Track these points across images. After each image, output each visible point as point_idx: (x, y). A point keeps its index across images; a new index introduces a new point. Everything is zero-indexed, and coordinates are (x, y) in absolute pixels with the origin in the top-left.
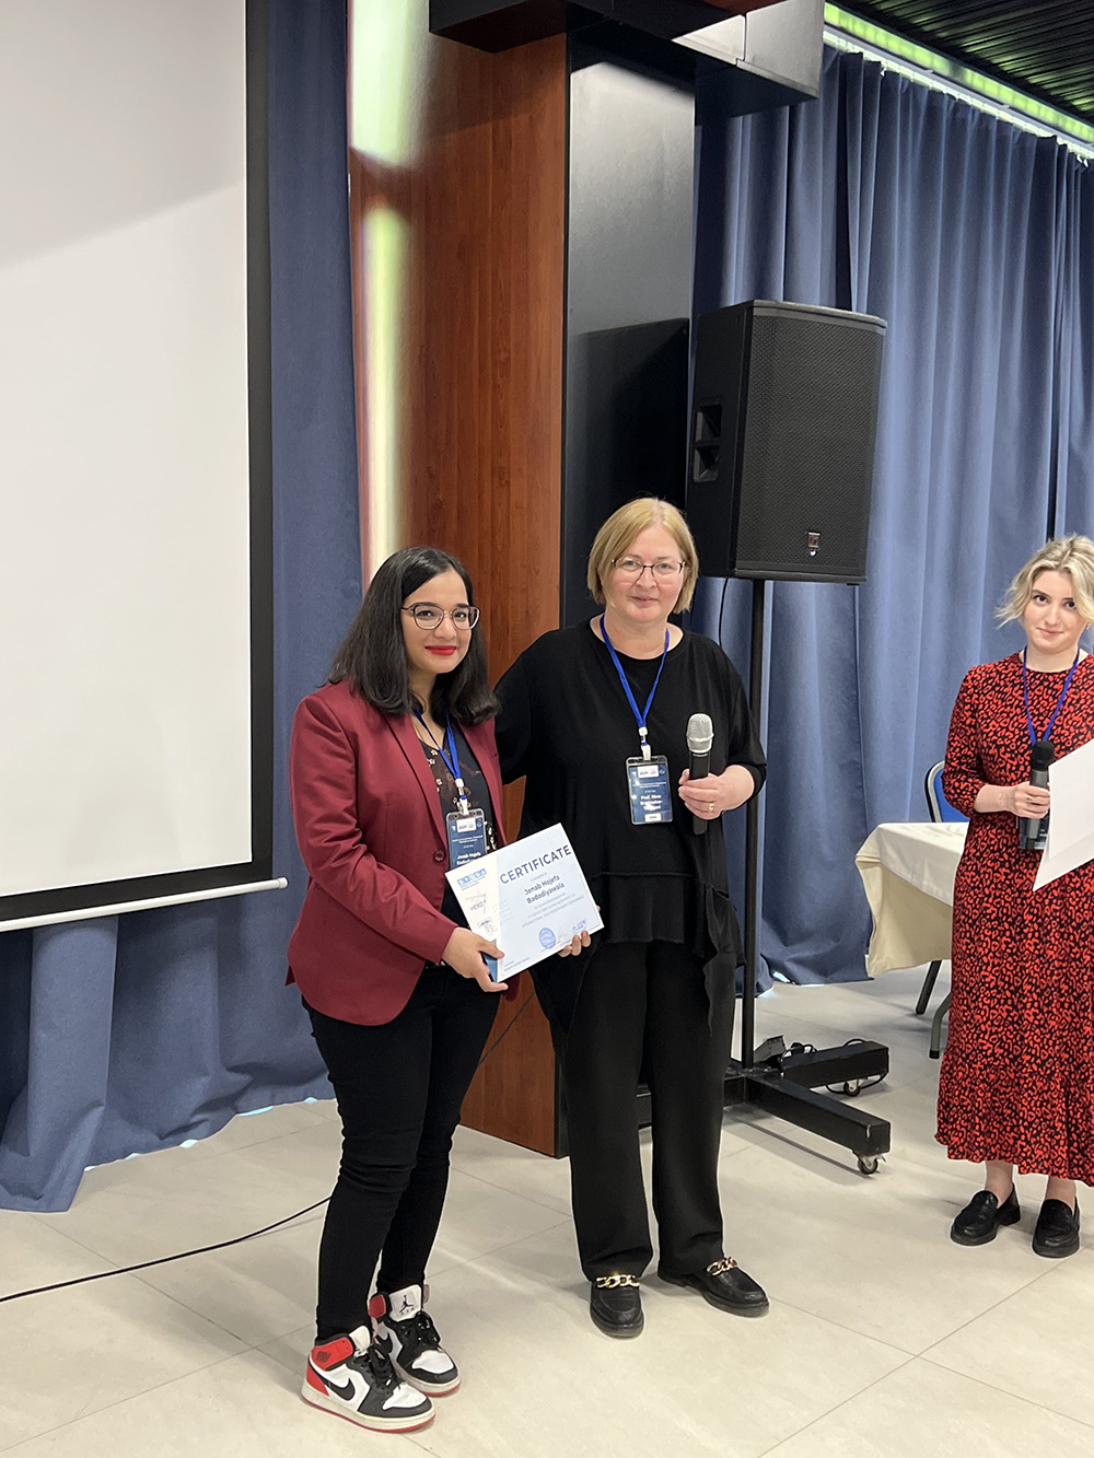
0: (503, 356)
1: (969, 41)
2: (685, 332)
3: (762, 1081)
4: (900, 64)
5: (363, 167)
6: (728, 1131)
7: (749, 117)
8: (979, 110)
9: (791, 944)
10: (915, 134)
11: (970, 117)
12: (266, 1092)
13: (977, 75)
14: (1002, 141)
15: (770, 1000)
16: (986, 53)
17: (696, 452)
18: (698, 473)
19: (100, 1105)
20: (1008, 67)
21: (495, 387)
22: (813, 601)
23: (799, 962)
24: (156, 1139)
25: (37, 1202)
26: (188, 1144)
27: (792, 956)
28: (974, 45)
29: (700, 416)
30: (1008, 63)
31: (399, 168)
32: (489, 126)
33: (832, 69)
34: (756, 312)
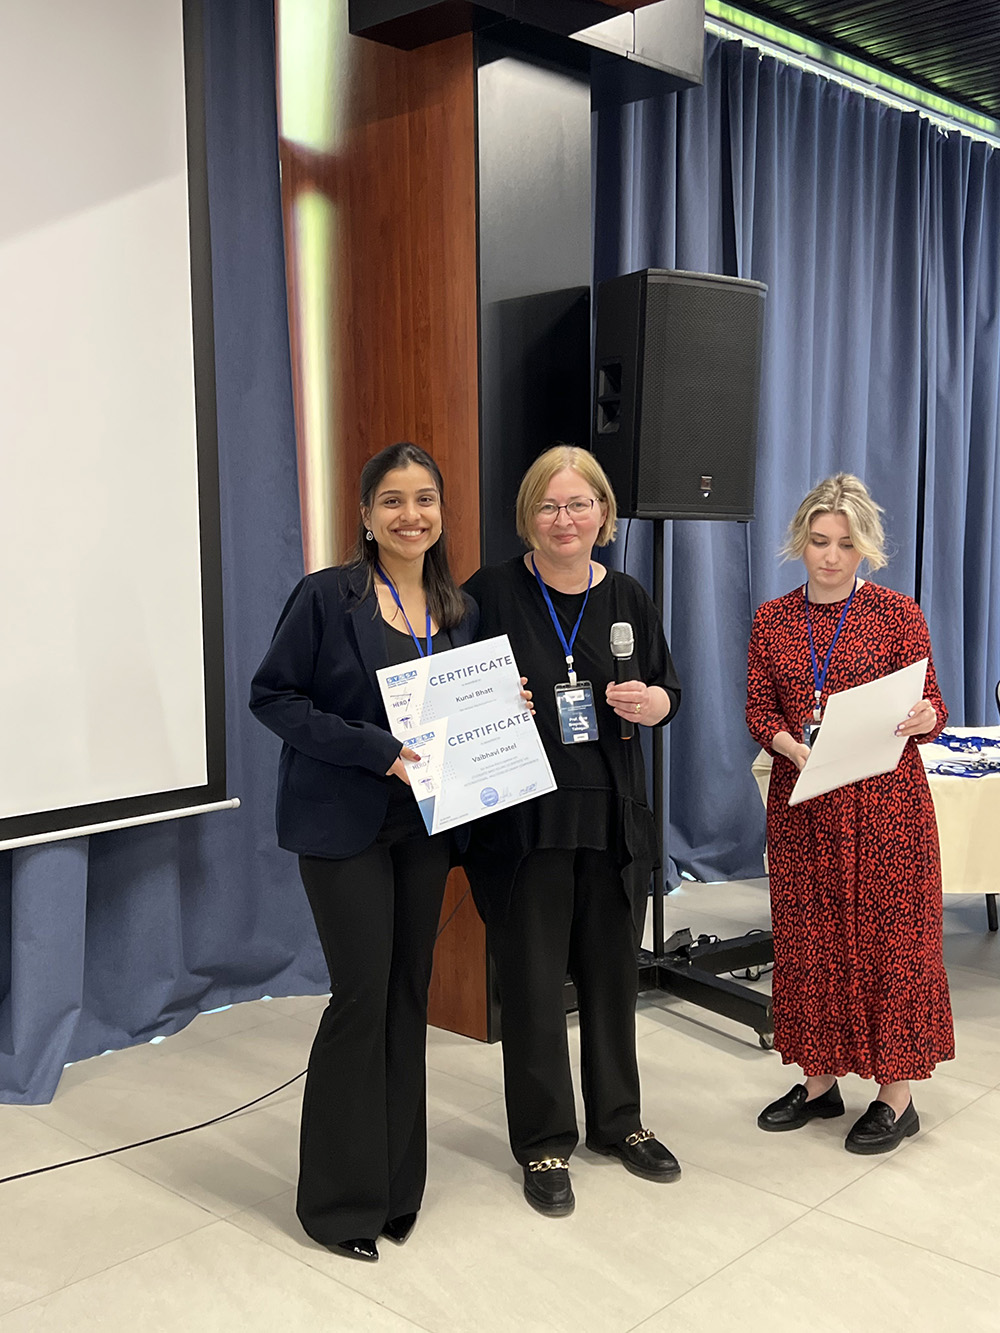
0: (423, 324)
1: (838, 28)
2: (586, 298)
3: (673, 969)
4: (776, 50)
5: (292, 154)
6: (643, 1014)
7: (641, 102)
8: (849, 89)
9: (697, 846)
10: (791, 113)
11: (840, 96)
12: (226, 993)
13: (846, 58)
14: (870, 116)
15: (679, 897)
16: (853, 38)
17: (600, 407)
18: (601, 425)
19: (78, 1007)
20: (873, 50)
21: (417, 352)
22: (709, 537)
23: (704, 862)
24: (128, 1037)
25: (22, 1096)
26: (157, 1040)
27: (699, 857)
28: (843, 31)
29: (602, 374)
30: (873, 46)
31: (326, 155)
32: (406, 116)
33: (714, 58)
34: (650, 279)
